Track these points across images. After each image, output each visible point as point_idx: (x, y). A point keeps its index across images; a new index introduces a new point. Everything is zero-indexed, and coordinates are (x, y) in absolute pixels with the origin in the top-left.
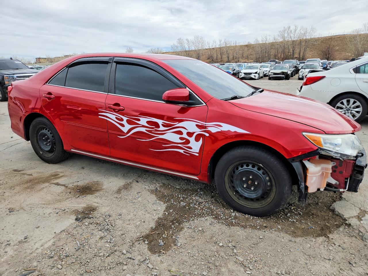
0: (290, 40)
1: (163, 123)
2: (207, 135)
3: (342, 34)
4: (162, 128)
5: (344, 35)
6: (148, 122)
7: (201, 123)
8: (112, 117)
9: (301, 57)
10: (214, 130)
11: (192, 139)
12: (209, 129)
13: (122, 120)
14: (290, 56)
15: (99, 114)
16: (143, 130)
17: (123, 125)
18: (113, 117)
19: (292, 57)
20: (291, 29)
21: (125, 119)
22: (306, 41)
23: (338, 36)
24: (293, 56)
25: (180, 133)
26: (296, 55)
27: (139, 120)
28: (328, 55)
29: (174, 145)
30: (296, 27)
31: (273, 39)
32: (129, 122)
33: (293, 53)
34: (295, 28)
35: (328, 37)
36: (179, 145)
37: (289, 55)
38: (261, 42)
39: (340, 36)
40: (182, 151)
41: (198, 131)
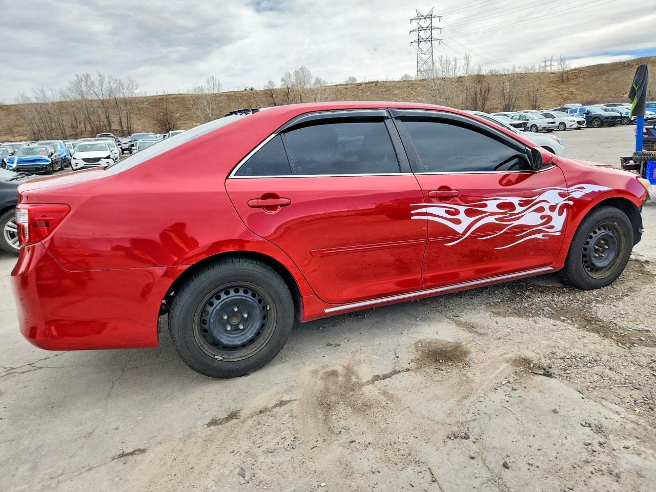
0: (95, 98)
1: (520, 201)
2: (571, 203)
3: (177, 93)
4: (519, 209)
5: (180, 94)
6: (499, 206)
7: (563, 190)
8: (437, 212)
9: (125, 129)
10: (577, 195)
11: (554, 215)
12: (573, 195)
13: (457, 212)
14: (103, 127)
15: (412, 212)
16: (491, 219)
17: (458, 222)
18: (441, 212)
19: (108, 128)
20: (92, 78)
21: (462, 209)
22: (127, 102)
23: (172, 96)
24: (110, 127)
25: (541, 209)
26: (115, 126)
27: (485, 205)
28: (168, 126)
29: (532, 230)
30: (100, 76)
31: (60, 95)
32: (469, 213)
33: (109, 122)
34: (99, 78)
35: (157, 96)
36: (539, 228)
37: (101, 126)
38: (34, 101)
39: (174, 96)
40: (539, 236)
41: (561, 201)
